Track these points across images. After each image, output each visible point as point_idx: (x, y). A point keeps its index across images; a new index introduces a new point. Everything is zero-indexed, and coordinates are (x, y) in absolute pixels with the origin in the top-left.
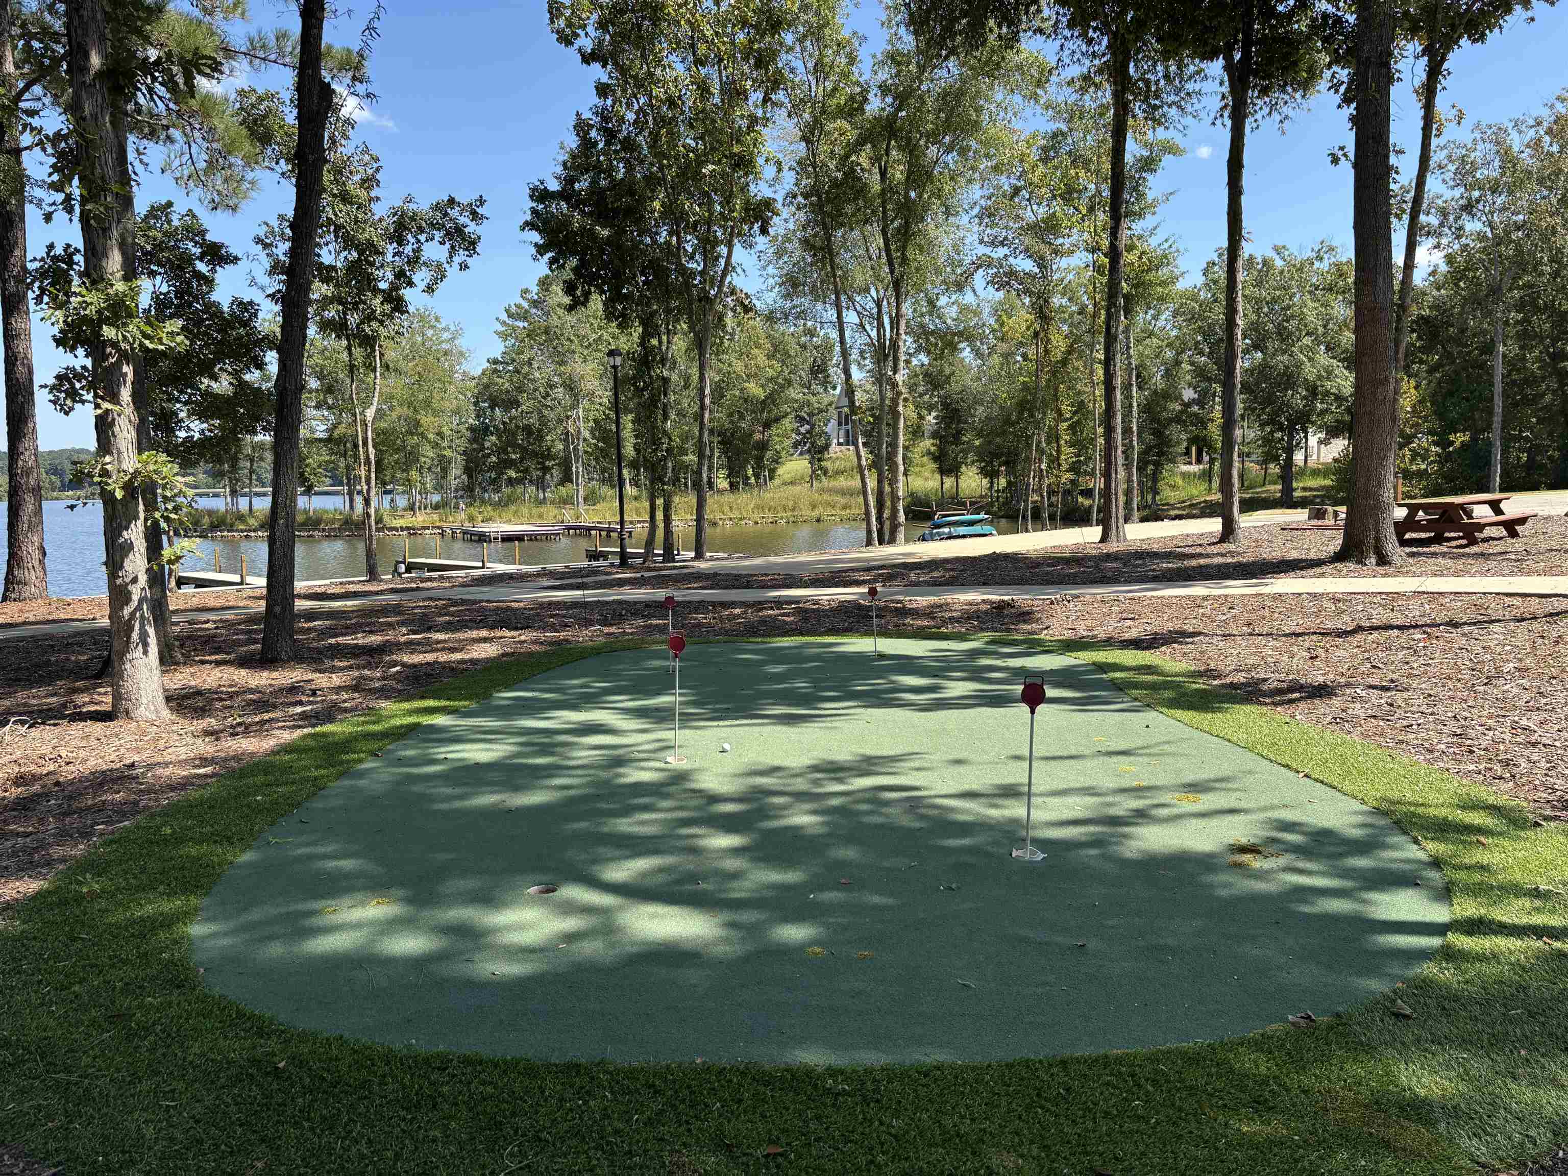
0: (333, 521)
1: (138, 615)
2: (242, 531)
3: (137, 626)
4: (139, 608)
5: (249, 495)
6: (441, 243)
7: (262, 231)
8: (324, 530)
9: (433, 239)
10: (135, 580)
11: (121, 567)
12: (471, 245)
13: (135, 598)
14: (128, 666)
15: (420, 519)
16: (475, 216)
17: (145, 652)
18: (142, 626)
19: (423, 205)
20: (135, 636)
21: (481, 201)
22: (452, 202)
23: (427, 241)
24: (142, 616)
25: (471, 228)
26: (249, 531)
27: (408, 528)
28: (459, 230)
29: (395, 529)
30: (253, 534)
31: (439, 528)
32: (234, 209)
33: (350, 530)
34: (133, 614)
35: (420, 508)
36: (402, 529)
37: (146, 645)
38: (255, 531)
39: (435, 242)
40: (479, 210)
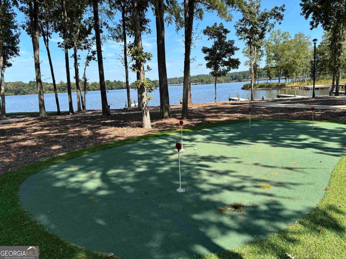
0: (274, 86)
1: (145, 109)
2: (255, 88)
3: (145, 111)
4: (145, 108)
5: (258, 80)
6: (274, 19)
7: (235, 24)
8: (272, 88)
9: (272, 18)
10: (144, 103)
11: (142, 100)
12: (281, 18)
13: (145, 106)
14: (144, 118)
15: (295, 84)
16: (283, 10)
17: (146, 116)
18: (146, 111)
19: (269, 10)
20: (145, 113)
21: (284, 6)
22: (276, 8)
23: (270, 19)
24: (146, 109)
25: (282, 13)
26: (257, 88)
27: (291, 87)
28: (278, 14)
29: (288, 87)
30: (257, 89)
31: (299, 86)
32: (231, 20)
33: (278, 87)
34: (144, 109)
35: (295, 82)
36: (290, 87)
37: (146, 115)
38: (258, 88)
39: (273, 19)
40: (284, 8)
